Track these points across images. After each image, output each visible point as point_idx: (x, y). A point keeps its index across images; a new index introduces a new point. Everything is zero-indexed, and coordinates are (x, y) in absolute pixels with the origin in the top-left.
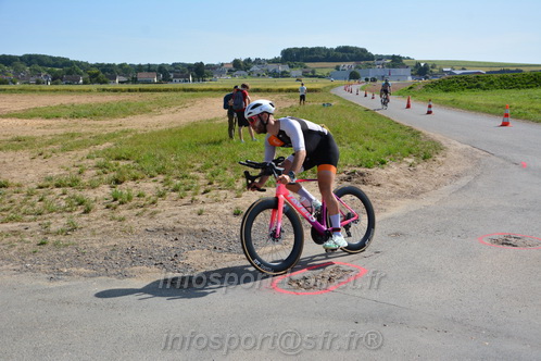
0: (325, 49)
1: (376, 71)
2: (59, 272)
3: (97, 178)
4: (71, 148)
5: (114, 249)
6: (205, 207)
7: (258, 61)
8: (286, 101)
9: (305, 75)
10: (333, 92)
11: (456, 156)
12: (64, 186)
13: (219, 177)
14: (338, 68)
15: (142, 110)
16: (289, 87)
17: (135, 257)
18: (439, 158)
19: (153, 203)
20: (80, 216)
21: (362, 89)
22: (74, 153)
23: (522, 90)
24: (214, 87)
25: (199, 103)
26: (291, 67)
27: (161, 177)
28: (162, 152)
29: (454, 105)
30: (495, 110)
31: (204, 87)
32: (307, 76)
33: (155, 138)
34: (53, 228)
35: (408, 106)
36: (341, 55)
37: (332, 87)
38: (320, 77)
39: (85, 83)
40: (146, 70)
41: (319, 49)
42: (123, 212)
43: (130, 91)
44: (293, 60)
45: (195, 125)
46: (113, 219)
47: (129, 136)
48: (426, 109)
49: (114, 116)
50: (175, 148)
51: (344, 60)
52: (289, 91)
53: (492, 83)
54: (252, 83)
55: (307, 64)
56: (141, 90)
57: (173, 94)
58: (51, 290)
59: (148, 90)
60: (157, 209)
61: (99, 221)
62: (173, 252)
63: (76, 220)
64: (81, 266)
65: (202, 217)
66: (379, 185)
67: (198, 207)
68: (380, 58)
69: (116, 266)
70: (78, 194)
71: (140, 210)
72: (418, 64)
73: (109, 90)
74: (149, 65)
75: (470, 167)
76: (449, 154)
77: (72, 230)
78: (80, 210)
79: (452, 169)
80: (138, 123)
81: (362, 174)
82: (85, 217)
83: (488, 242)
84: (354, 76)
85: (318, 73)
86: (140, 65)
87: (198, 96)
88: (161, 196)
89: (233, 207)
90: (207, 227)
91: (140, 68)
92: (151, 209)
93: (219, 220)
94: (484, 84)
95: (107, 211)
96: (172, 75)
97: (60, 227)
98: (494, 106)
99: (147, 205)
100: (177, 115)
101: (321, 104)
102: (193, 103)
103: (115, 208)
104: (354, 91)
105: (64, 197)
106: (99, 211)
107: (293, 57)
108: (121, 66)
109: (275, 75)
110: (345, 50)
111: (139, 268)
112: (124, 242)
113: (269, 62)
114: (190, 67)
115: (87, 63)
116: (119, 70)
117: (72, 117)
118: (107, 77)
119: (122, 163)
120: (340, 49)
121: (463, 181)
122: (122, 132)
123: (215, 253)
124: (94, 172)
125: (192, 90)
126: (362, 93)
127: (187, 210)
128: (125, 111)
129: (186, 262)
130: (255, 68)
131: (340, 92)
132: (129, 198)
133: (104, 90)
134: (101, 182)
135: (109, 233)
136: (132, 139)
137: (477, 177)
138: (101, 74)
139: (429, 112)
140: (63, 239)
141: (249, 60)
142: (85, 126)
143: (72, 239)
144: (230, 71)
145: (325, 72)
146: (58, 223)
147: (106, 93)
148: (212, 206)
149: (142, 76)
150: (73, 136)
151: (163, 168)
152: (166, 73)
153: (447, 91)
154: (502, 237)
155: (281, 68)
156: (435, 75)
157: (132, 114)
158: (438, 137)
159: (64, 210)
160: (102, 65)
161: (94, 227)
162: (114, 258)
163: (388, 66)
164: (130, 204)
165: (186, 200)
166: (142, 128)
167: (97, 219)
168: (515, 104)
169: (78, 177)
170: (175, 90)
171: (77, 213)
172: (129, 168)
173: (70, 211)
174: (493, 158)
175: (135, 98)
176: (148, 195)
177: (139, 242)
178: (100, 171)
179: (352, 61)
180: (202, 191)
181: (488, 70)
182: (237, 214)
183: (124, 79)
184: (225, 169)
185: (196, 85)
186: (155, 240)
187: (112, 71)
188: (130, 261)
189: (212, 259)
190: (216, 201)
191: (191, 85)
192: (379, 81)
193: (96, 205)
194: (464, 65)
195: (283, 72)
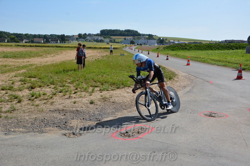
0: (119, 31)
1: (140, 42)
2: (9, 131)
3: (21, 86)
4: (6, 72)
5: (36, 119)
6: (77, 100)
7: (90, 35)
8: (104, 53)
10: (124, 49)
11: (182, 78)
12: (6, 90)
13: (80, 86)
14: (125, 39)
15: (38, 55)
16: (104, 47)
17: (46, 123)
18: (175, 79)
19: (51, 98)
20: (16, 104)
21: (137, 48)
22: (8, 74)
23: (204, 51)
24: (70, 46)
25: (64, 53)
26: (104, 38)
27: (53, 86)
28: (51, 74)
29: (177, 56)
30: (194, 59)
31: (66, 45)
32: (111, 42)
33: (46, 67)
34: (3, 110)
35: (158, 56)
36: (126, 33)
37: (123, 47)
38: (117, 43)
39: (8, 42)
40: (38, 37)
41: (117, 30)
42: (37, 102)
43: (31, 46)
44: (105, 35)
46: (33, 105)
47: (33, 67)
48: (166, 58)
49: (24, 58)
51: (128, 35)
52: (104, 48)
53: (191, 47)
54: (88, 44)
55: (112, 37)
56: (36, 46)
58: (7, 140)
59: (39, 46)
60: (54, 101)
61: (26, 106)
62: (64, 121)
63: (15, 106)
64: (20, 128)
65: (76, 104)
67: (73, 100)
68: (144, 35)
69: (37, 127)
70: (13, 93)
71: (45, 101)
72: (160, 38)
73: (20, 46)
74: (39, 35)
75: (189, 83)
76: (180, 77)
77: (13, 110)
78: (15, 101)
79: (182, 84)
80: (37, 61)
82: (19, 104)
83: (203, 115)
84: (132, 43)
85: (117, 41)
86: (35, 35)
87: (63, 50)
88: (55, 95)
89: (89, 100)
90: (79, 109)
91: (35, 36)
92: (51, 101)
93: (83, 106)
94: (188, 48)
95: (29, 102)
96: (50, 40)
97: (7, 109)
98: (193, 57)
99: (49, 99)
100: (54, 58)
101: (119, 54)
102: (62, 53)
103: (33, 100)
104: (133, 49)
105: (7, 95)
106: (25, 102)
107: (105, 33)
108: (26, 35)
109: (97, 41)
110: (128, 31)
111: (48, 128)
112: (40, 116)
113: (94, 35)
114: (58, 36)
115: (9, 33)
116: (25, 37)
117: (4, 57)
118: (19, 39)
119: (32, 79)
120: (126, 31)
121: (188, 89)
122: (30, 65)
123: (84, 121)
124: (20, 83)
125: (60, 47)
126: (137, 50)
127: (68, 101)
128: (30, 55)
129: (71, 125)
130: (88, 38)
131: (127, 49)
132: (40, 96)
133: (18, 45)
134: (24, 88)
136: (36, 68)
137: (193, 87)
138: (16, 38)
139: (167, 59)
140: (10, 115)
141: (86, 34)
142: (11, 62)
143: (14, 114)
144: (77, 39)
145: (120, 40)
146: (6, 107)
148: (80, 99)
149: (36, 40)
150: (5, 66)
151: (53, 82)
152: (47, 39)
153: (173, 50)
154: (209, 113)
155: (100, 38)
156: (167, 43)
157: (33, 57)
158: (173, 70)
159: (8, 101)
160: (17, 34)
161: (24, 109)
162: (36, 123)
163: (147, 39)
164: (40, 98)
165: (67, 96)
166: (39, 63)
167: (25, 105)
168: (202, 57)
169: (12, 85)
170: (52, 47)
171: (14, 102)
172: (36, 82)
173: (11, 102)
174: (198, 79)
175: (33, 49)
176: (48, 94)
177: (48, 116)
178: (22, 83)
179: (131, 36)
180: (73, 92)
181: (189, 42)
182: (92, 103)
183: (27, 41)
184: (82, 83)
185: (61, 45)
186: (55, 115)
187: (21, 37)
188: (44, 125)
189: (82, 124)
190: (81, 97)
191: (59, 44)
192: (143, 45)
193: (23, 99)
194: (179, 39)
195: (101, 40)
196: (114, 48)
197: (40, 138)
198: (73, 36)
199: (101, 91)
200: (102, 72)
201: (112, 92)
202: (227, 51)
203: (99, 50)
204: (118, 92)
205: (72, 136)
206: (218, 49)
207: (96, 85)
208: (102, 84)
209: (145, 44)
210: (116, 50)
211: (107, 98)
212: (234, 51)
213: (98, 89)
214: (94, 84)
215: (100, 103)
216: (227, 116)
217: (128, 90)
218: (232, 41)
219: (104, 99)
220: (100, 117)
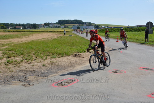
0: (70, 20)
1: (83, 27)
5: (7, 76)
6: (34, 64)
7: (52, 23)
8: (59, 35)
9: (65, 27)
13: (39, 56)
14: (74, 26)
15: (17, 37)
16: (60, 31)
17: (13, 79)
19: (19, 63)
24: (39, 30)
25: (34, 35)
26: (61, 25)
27: (22, 56)
28: (23, 49)
31: (36, 30)
32: (65, 28)
33: (20, 45)
36: (75, 22)
37: (72, 31)
38: (69, 28)
41: (69, 20)
42: (10, 66)
43: (13, 31)
44: (61, 23)
45: (33, 41)
46: (7, 68)
47: (13, 44)
49: (8, 39)
50: (27, 48)
52: (60, 32)
53: (115, 30)
55: (65, 24)
56: (17, 31)
57: (27, 32)
59: (19, 31)
60: (20, 65)
61: (2, 69)
62: (25, 77)
65: (33, 67)
66: (83, 57)
67: (32, 64)
68: (86, 23)
69: (7, 81)
71: (15, 65)
72: (96, 25)
73: (7, 31)
74: (19, 24)
80: (16, 41)
81: (79, 55)
83: (111, 72)
85: (69, 27)
86: (17, 24)
87: (34, 33)
88: (22, 61)
89: (43, 64)
90: (35, 70)
91: (17, 25)
92: (18, 65)
93: (38, 68)
94: (113, 30)
95: (5, 66)
96: (26, 27)
98: (115, 36)
99: (17, 64)
100: (28, 38)
101: (69, 35)
102: (33, 35)
103: (7, 65)
107: (61, 22)
108: (11, 24)
109: (56, 27)
111: (14, 82)
112: (10, 74)
113: (55, 23)
114: (32, 25)
118: (7, 27)
119: (10, 52)
122: (11, 43)
124: (1, 55)
125: (32, 31)
127: (29, 65)
128: (12, 37)
129: (28, 79)
130: (51, 25)
132: (12, 62)
133: (5, 31)
134: (3, 57)
135: (5, 72)
136: (14, 45)
138: (5, 26)
141: (49, 23)
144: (43, 26)
145: (71, 27)
147: (6, 32)
148: (37, 64)
149: (17, 27)
151: (23, 53)
152: (24, 26)
153: (103, 32)
154: (115, 71)
155: (58, 25)
156: (100, 28)
157: (14, 38)
160: (5, 23)
162: (7, 79)
163: (88, 25)
164: (12, 64)
166: (17, 42)
167: (2, 68)
170: (27, 31)
172: (12, 54)
175: (15, 33)
176: (18, 61)
177: (15, 74)
178: (3, 54)
179: (78, 23)
180: (34, 60)
181: (114, 27)
182: (44, 66)
183: (12, 28)
184: (41, 53)
185: (34, 30)
186: (19, 74)
187: (8, 25)
188: (12, 80)
189: (36, 78)
190: (38, 62)
191: (32, 30)
192: (85, 30)
193: (2, 64)
194: (108, 25)
195: (59, 27)
196: (66, 32)
197: (7, 88)
198: (41, 24)
199: (51, 58)
200: (55, 47)
201: (58, 59)
202: (136, 32)
203: (57, 33)
204: (62, 59)
205: (28, 86)
206: (131, 31)
207: (49, 55)
208: (53, 54)
209: (86, 29)
210: (68, 33)
211: (54, 63)
212: (141, 32)
213: (50, 57)
214: (48, 54)
215: (49, 65)
216: (125, 72)
217: (68, 58)
218: (141, 26)
219: (52, 63)
220: (48, 74)
